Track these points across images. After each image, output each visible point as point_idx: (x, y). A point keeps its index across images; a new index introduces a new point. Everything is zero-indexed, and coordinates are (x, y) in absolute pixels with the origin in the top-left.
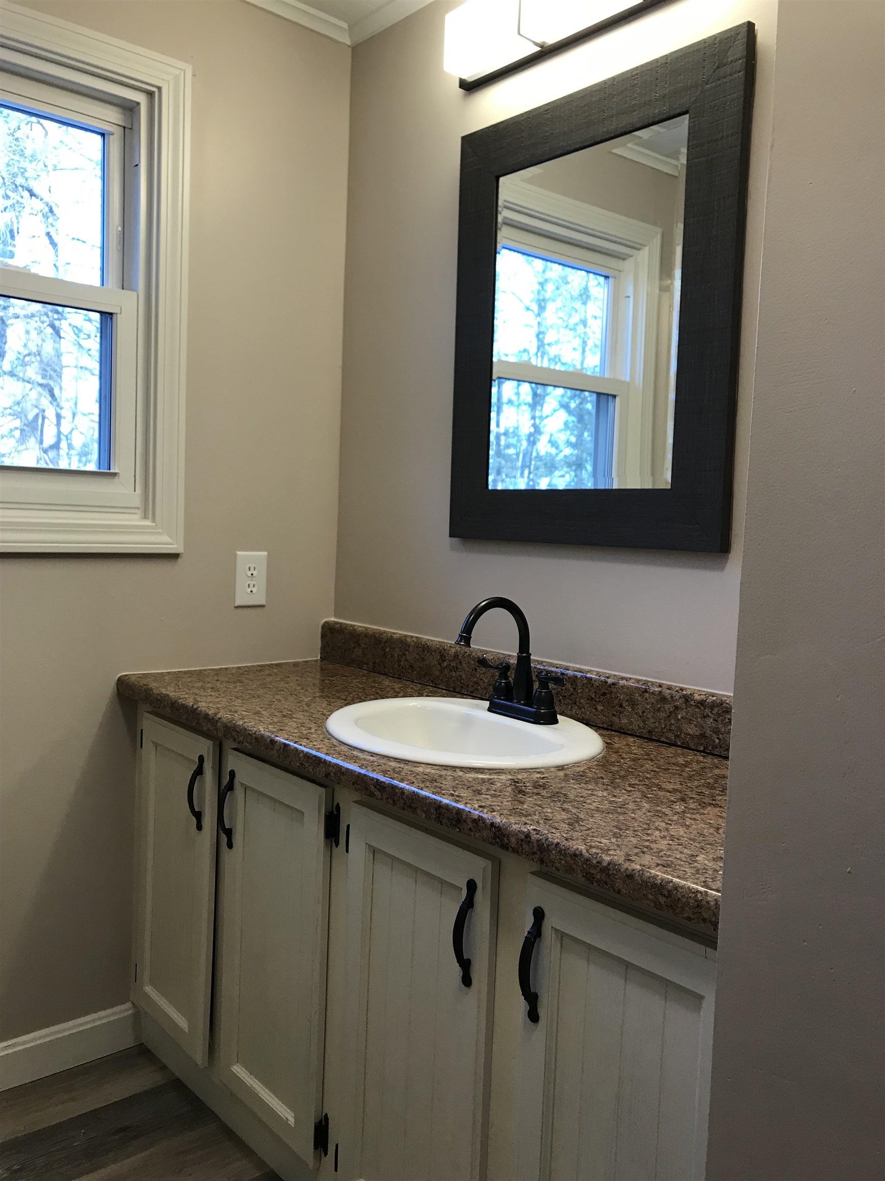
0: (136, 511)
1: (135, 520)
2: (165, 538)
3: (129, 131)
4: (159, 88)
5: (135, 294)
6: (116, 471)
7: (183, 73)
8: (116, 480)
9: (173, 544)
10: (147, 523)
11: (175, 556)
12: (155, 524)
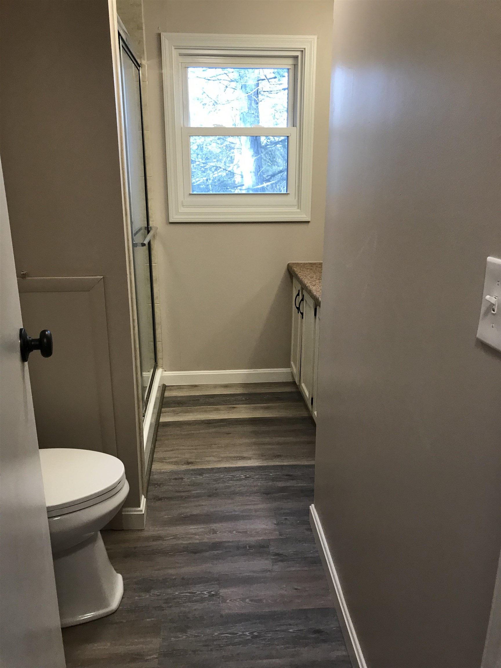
0: (295, 206)
1: (295, 209)
2: (304, 216)
3: (295, 66)
4: (305, 49)
5: (296, 127)
6: (289, 193)
7: (313, 40)
8: (289, 195)
9: (306, 218)
10: (299, 210)
11: (308, 222)
12: (300, 211)
